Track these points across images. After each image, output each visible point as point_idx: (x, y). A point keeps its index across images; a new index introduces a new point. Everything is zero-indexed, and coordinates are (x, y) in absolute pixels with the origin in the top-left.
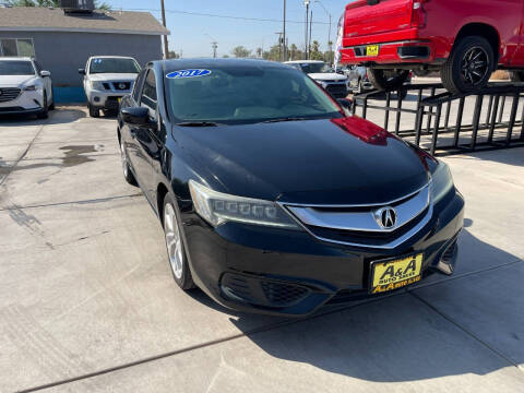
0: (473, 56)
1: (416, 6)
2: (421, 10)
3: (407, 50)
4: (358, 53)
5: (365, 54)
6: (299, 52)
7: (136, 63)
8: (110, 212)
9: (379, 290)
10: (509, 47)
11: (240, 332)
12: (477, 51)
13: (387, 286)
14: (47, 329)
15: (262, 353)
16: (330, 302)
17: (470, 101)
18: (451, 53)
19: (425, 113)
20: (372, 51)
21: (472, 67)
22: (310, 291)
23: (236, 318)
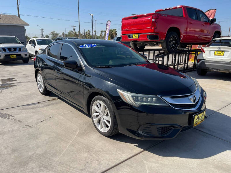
0: (172, 39)
1: (153, 20)
2: (155, 22)
3: (151, 37)
4: (130, 37)
5: (132, 37)
6: (82, 35)
7: (17, 39)
8: (45, 108)
9: (195, 125)
10: (183, 36)
11: (142, 150)
12: (174, 37)
13: (197, 123)
14: (59, 161)
15: (156, 156)
16: (181, 131)
17: (171, 56)
18: (166, 38)
19: (157, 60)
20: (136, 36)
21: (172, 43)
22: (173, 128)
23: (137, 145)
